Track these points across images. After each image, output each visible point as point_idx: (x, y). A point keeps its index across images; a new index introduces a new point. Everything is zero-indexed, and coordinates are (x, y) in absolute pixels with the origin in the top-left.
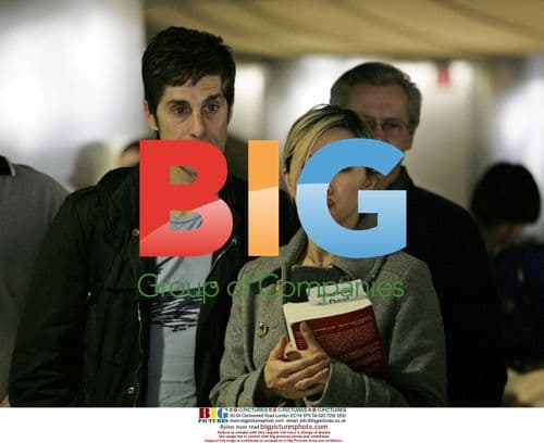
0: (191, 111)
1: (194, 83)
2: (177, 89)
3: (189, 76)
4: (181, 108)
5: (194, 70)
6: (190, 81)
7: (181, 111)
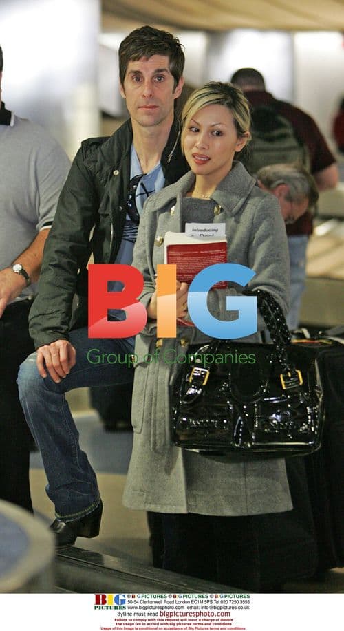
0: (144, 79)
1: (147, 59)
2: (137, 63)
3: (144, 54)
4: (138, 76)
5: (147, 50)
6: (143, 58)
7: (138, 79)
